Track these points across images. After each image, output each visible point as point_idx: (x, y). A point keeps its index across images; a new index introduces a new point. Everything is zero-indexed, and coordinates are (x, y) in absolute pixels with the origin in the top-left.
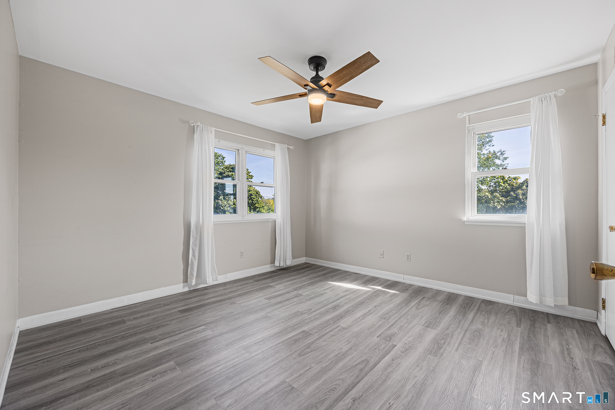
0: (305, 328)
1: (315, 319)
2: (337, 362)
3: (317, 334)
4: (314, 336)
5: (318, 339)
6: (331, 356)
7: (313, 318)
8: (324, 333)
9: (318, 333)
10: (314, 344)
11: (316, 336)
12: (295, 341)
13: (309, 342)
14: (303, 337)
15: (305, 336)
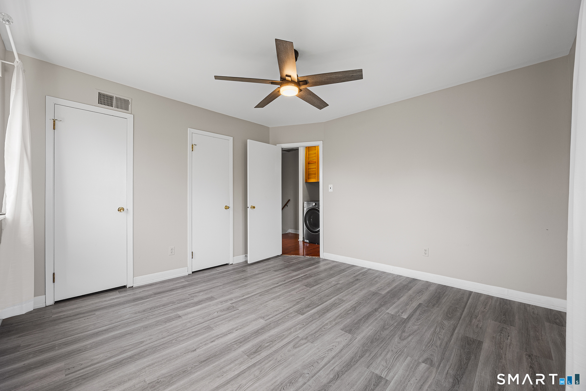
0: (301, 317)
1: (290, 329)
2: (280, 295)
3: (291, 312)
4: (293, 310)
5: (290, 308)
6: (282, 298)
7: (292, 330)
8: (283, 313)
9: (289, 313)
10: (293, 304)
11: (291, 310)
12: (309, 306)
13: (297, 306)
14: (302, 309)
15: (300, 310)
